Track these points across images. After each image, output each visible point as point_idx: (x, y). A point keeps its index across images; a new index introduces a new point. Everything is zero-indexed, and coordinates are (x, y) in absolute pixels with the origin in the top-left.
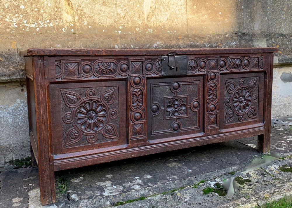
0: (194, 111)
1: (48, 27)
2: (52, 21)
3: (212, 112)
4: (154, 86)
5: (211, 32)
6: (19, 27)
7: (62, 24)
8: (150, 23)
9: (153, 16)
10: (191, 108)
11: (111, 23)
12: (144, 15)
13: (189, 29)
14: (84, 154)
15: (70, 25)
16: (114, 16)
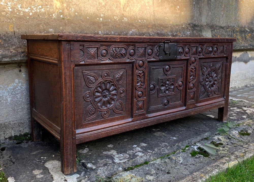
0: (179, 90)
1: (40, 12)
2: (44, 6)
3: (191, 90)
4: (153, 69)
5: (171, 23)
6: (14, 11)
7: (52, 10)
8: (125, 12)
9: (128, 6)
10: (178, 87)
11: (94, 10)
12: (121, 5)
13: (155, 19)
14: (100, 128)
15: (59, 11)
16: (97, 5)
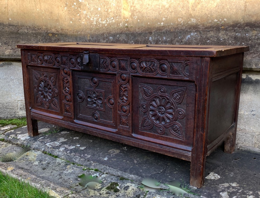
0: (109, 107)
1: (112, 22)
2: (115, 18)
4: (79, 78)
6: (97, 24)
7: (120, 20)
8: (194, 12)
9: (199, 4)
11: (156, 15)
13: (247, 15)
15: (126, 20)
16: (159, 8)
